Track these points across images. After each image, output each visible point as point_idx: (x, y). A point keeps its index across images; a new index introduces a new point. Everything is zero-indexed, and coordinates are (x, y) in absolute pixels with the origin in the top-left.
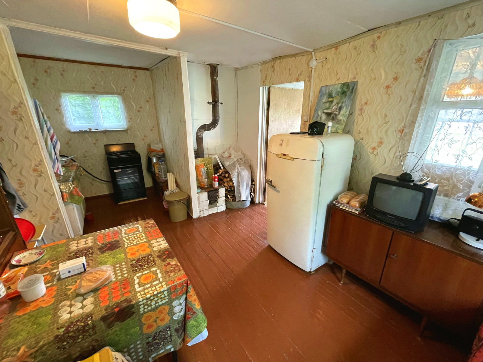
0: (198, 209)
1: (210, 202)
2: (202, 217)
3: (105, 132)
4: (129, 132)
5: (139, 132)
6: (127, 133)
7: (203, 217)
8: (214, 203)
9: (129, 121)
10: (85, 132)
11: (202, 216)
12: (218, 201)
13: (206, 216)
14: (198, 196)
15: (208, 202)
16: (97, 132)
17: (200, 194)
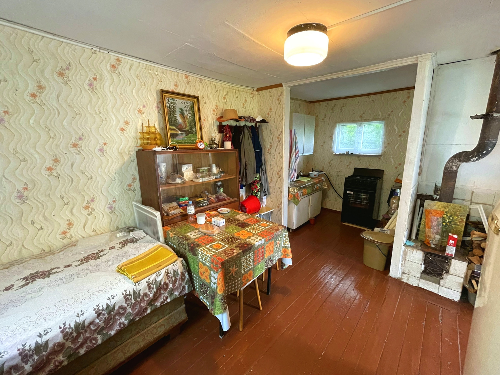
0: (400, 267)
1: (425, 268)
2: (403, 282)
3: (359, 156)
4: (382, 158)
5: (393, 160)
6: (380, 159)
7: (406, 283)
8: (435, 276)
9: (385, 147)
10: (343, 155)
11: (405, 281)
12: (444, 276)
13: (411, 286)
14: (405, 250)
15: (423, 267)
16: (352, 155)
17: (410, 250)
